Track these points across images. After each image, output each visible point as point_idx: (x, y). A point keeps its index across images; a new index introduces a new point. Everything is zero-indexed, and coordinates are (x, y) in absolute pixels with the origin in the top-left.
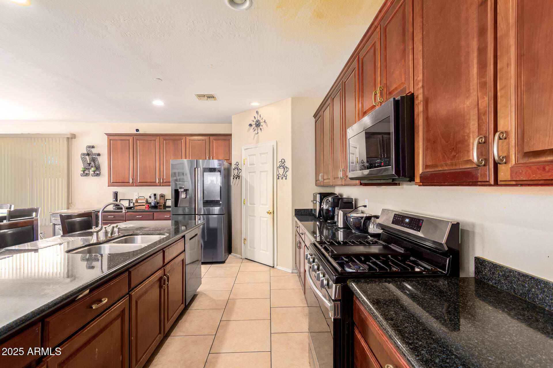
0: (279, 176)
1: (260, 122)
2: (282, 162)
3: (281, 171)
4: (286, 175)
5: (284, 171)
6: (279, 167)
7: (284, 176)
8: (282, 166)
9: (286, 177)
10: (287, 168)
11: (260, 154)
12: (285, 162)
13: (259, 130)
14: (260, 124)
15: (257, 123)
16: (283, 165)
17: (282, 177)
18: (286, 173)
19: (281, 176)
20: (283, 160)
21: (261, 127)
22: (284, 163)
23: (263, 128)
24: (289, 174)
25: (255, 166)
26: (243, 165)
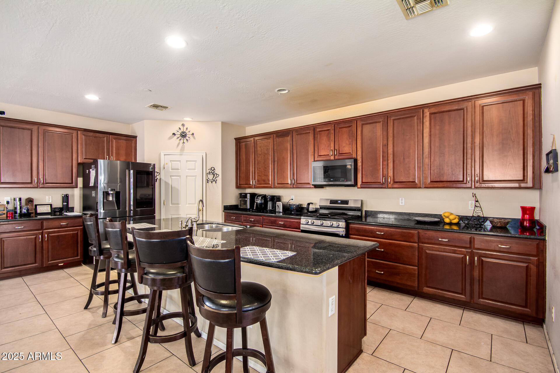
0: (208, 181)
1: (186, 134)
2: (211, 169)
3: (211, 177)
4: (215, 180)
5: (214, 177)
6: (208, 173)
7: (213, 180)
8: (211, 173)
9: (216, 181)
10: (217, 174)
11: (186, 161)
12: (214, 169)
13: (185, 141)
14: (186, 135)
15: (184, 134)
16: (213, 172)
17: (212, 181)
18: (216, 178)
19: (210, 180)
20: (213, 169)
21: (187, 138)
22: (214, 171)
23: (189, 140)
24: (219, 179)
25: (180, 171)
26: (163, 170)
